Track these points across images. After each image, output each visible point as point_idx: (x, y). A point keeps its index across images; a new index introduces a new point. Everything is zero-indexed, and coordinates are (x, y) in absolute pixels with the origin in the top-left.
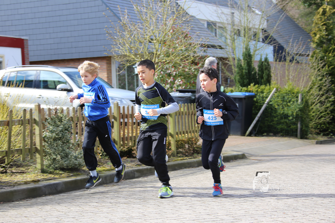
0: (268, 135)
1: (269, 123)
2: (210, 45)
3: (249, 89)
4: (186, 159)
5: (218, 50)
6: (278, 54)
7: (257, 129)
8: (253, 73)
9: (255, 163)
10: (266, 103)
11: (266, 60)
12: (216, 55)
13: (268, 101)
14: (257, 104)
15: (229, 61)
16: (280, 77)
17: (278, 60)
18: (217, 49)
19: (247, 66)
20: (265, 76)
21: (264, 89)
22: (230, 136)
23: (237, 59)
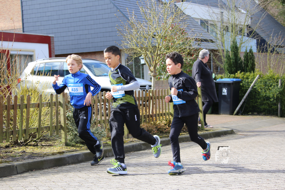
0: (253, 114)
1: (253, 104)
2: (203, 39)
3: (236, 76)
4: (184, 134)
5: (210, 44)
6: (260, 46)
7: (243, 109)
8: (239, 62)
9: (241, 138)
10: (251, 87)
11: (251, 51)
12: (208, 48)
13: (252, 86)
14: (243, 88)
15: (219, 52)
16: (263, 65)
17: (260, 51)
18: (208, 43)
19: (234, 56)
20: (249, 65)
21: (249, 76)
22: (221, 115)
23: (226, 50)
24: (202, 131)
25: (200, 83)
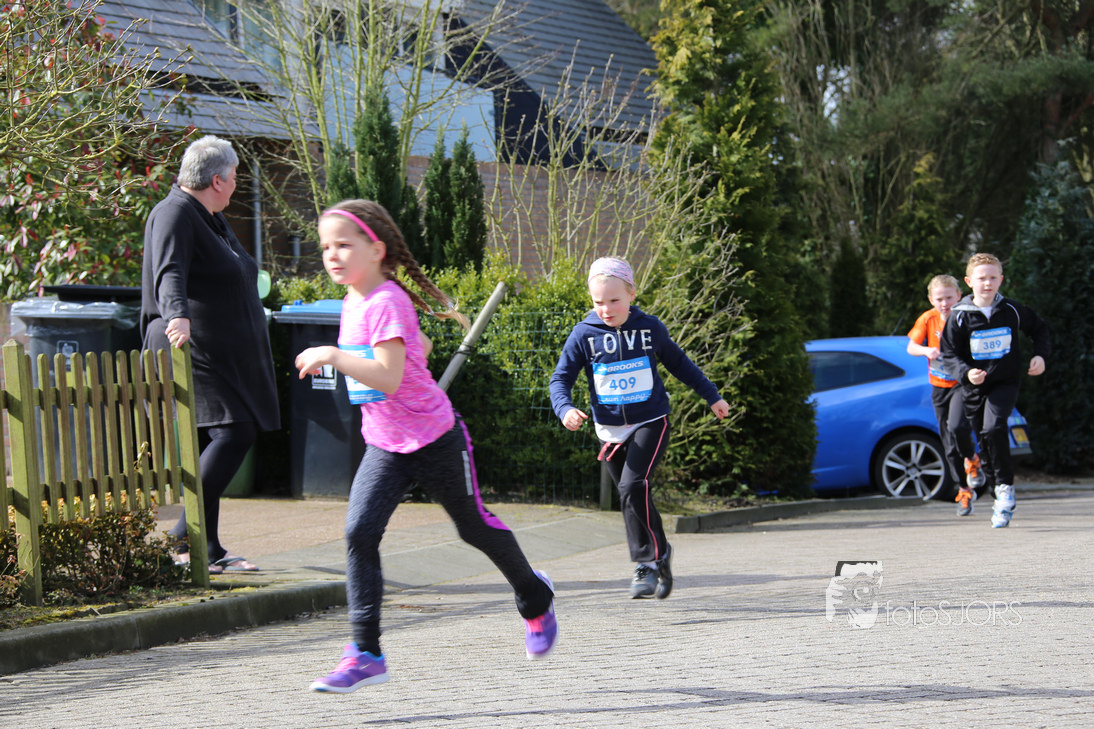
2: (206, 79)
5: (242, 105)
6: (511, 127)
8: (404, 211)
9: (408, 623)
10: (462, 348)
11: (463, 152)
12: (233, 128)
15: (294, 156)
18: (236, 100)
19: (376, 181)
20: (457, 230)
21: (455, 286)
22: (303, 499)
23: (333, 146)
24: (195, 594)
25: (186, 322)
